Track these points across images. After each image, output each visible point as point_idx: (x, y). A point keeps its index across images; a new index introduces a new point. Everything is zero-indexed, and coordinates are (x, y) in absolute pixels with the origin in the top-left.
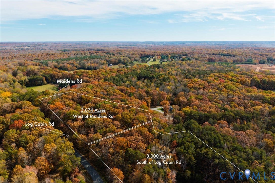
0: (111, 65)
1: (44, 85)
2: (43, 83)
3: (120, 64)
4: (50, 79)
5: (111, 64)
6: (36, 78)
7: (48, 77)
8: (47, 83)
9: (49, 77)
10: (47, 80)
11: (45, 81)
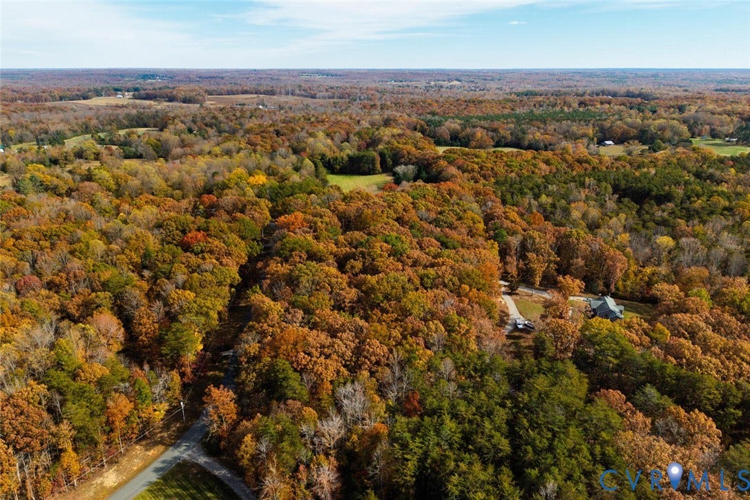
0: (607, 142)
1: (374, 174)
2: (373, 170)
3: (631, 142)
4: (391, 163)
5: (609, 140)
6: (363, 156)
7: (387, 156)
8: (381, 170)
9: (389, 157)
10: (383, 162)
11: (378, 166)
